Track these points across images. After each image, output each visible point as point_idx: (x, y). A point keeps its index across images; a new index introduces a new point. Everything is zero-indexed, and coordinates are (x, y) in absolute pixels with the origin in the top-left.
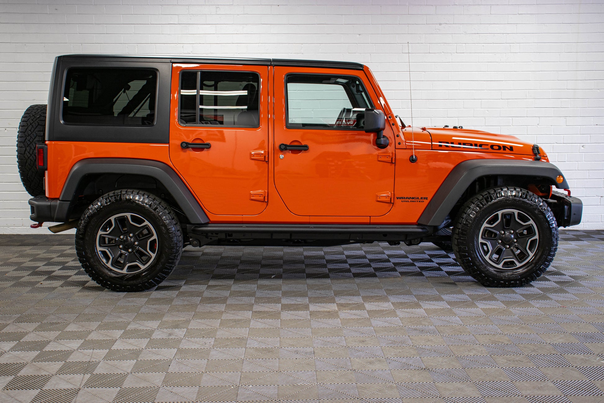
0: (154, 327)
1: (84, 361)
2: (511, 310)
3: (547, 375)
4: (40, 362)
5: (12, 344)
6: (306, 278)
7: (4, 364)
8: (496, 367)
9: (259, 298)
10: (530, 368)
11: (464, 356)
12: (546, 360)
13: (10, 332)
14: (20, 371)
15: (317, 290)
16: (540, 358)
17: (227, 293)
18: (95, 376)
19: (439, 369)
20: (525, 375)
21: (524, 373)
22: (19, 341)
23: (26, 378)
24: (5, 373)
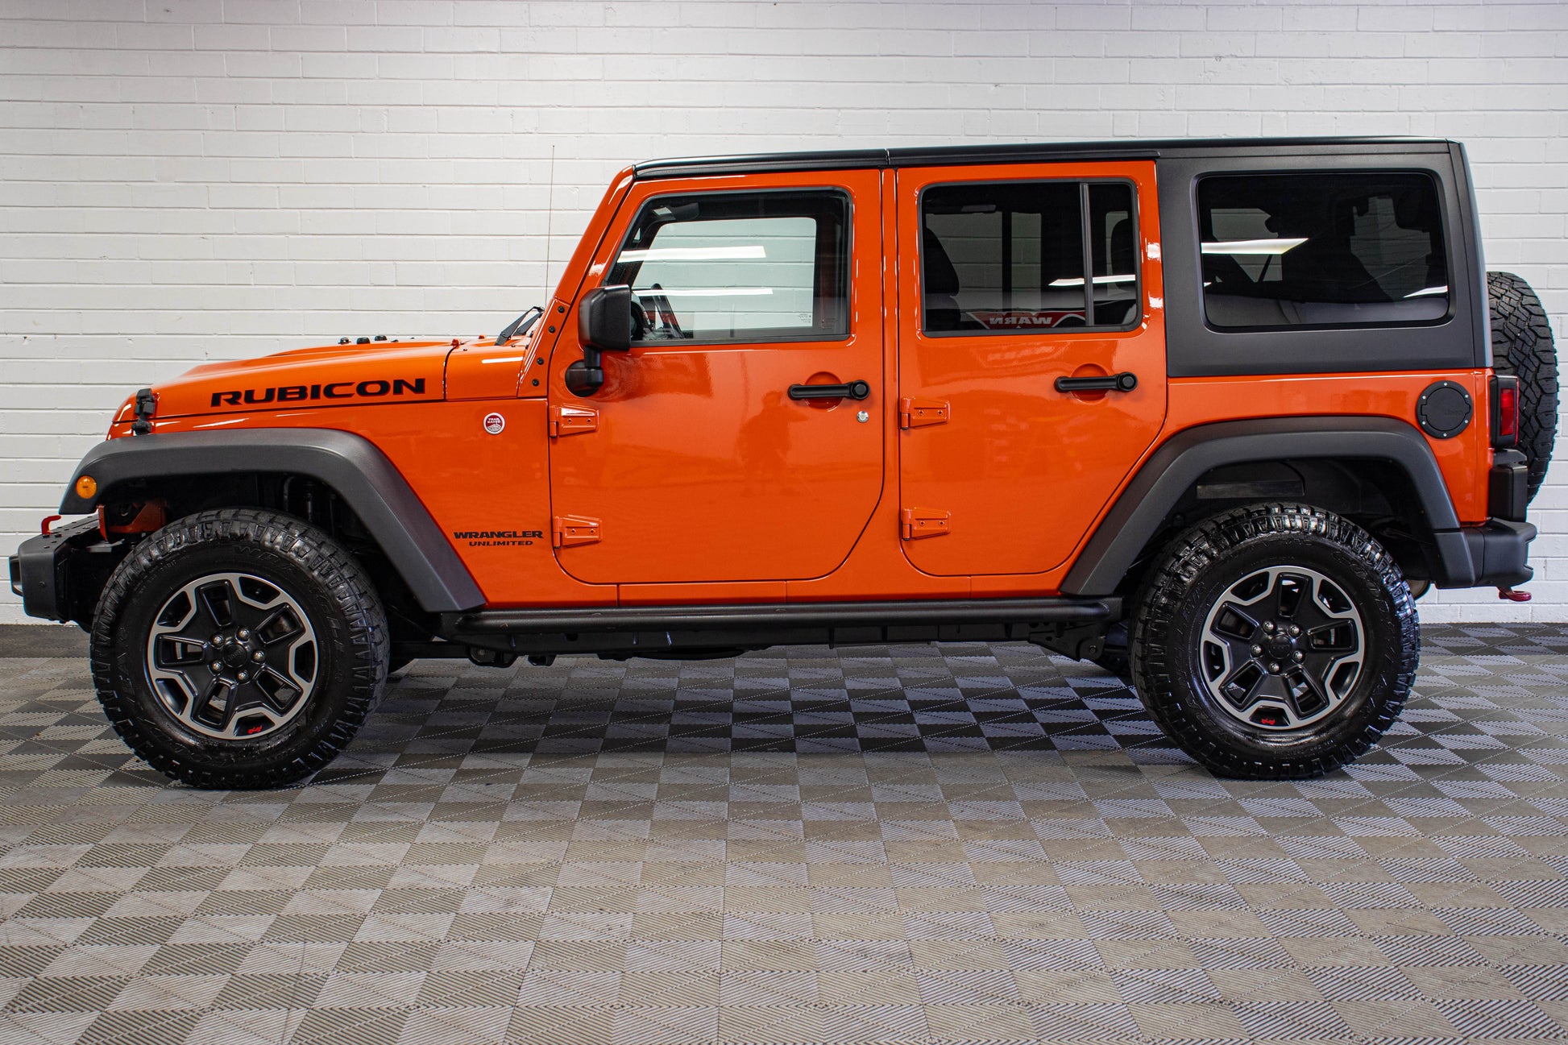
0: (461, 883)
1: (285, 972)
2: (1435, 841)
3: (1561, 1022)
4: (165, 975)
5: (82, 925)
6: (860, 749)
7: (67, 979)
8: (1416, 998)
9: (739, 805)
10: (1511, 1003)
11: (1325, 967)
12: (1551, 981)
13: (71, 890)
14: (112, 999)
15: (894, 783)
16: (1536, 974)
17: (650, 792)
18: (319, 1015)
19: (1260, 1003)
20: (1500, 1021)
21: (1498, 1016)
22: (100, 918)
23: (133, 1018)
24: (74, 1005)
